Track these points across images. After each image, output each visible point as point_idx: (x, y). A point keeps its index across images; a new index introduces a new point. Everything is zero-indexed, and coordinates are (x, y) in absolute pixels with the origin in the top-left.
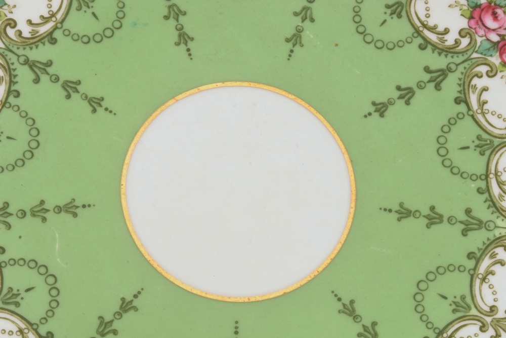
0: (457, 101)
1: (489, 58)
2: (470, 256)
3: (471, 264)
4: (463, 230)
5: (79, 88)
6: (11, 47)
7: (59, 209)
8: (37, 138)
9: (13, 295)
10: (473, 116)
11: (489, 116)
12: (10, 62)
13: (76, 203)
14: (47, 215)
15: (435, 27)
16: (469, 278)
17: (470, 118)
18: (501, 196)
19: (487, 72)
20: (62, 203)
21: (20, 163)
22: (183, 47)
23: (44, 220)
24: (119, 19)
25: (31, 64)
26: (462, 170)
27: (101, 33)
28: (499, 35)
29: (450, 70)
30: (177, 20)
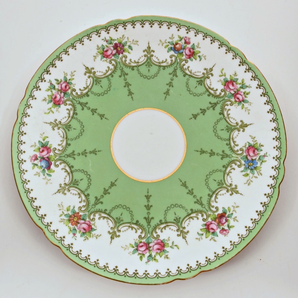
0: (220, 114)
1: (231, 99)
2: (224, 166)
3: (224, 169)
4: (221, 158)
5: (96, 111)
6: (74, 98)
7: (91, 152)
8: (83, 129)
9: (76, 182)
10: (225, 119)
11: (230, 119)
12: (74, 103)
13: (96, 150)
14: (87, 154)
15: (213, 88)
16: (223, 174)
17: (224, 120)
18: (234, 146)
19: (230, 104)
20: (91, 150)
21: (78, 137)
22: (130, 96)
23: (86, 156)
24: (109, 88)
25: (80, 104)
26: (221, 137)
27: (104, 92)
28: (234, 91)
29: (218, 103)
30: (128, 87)
